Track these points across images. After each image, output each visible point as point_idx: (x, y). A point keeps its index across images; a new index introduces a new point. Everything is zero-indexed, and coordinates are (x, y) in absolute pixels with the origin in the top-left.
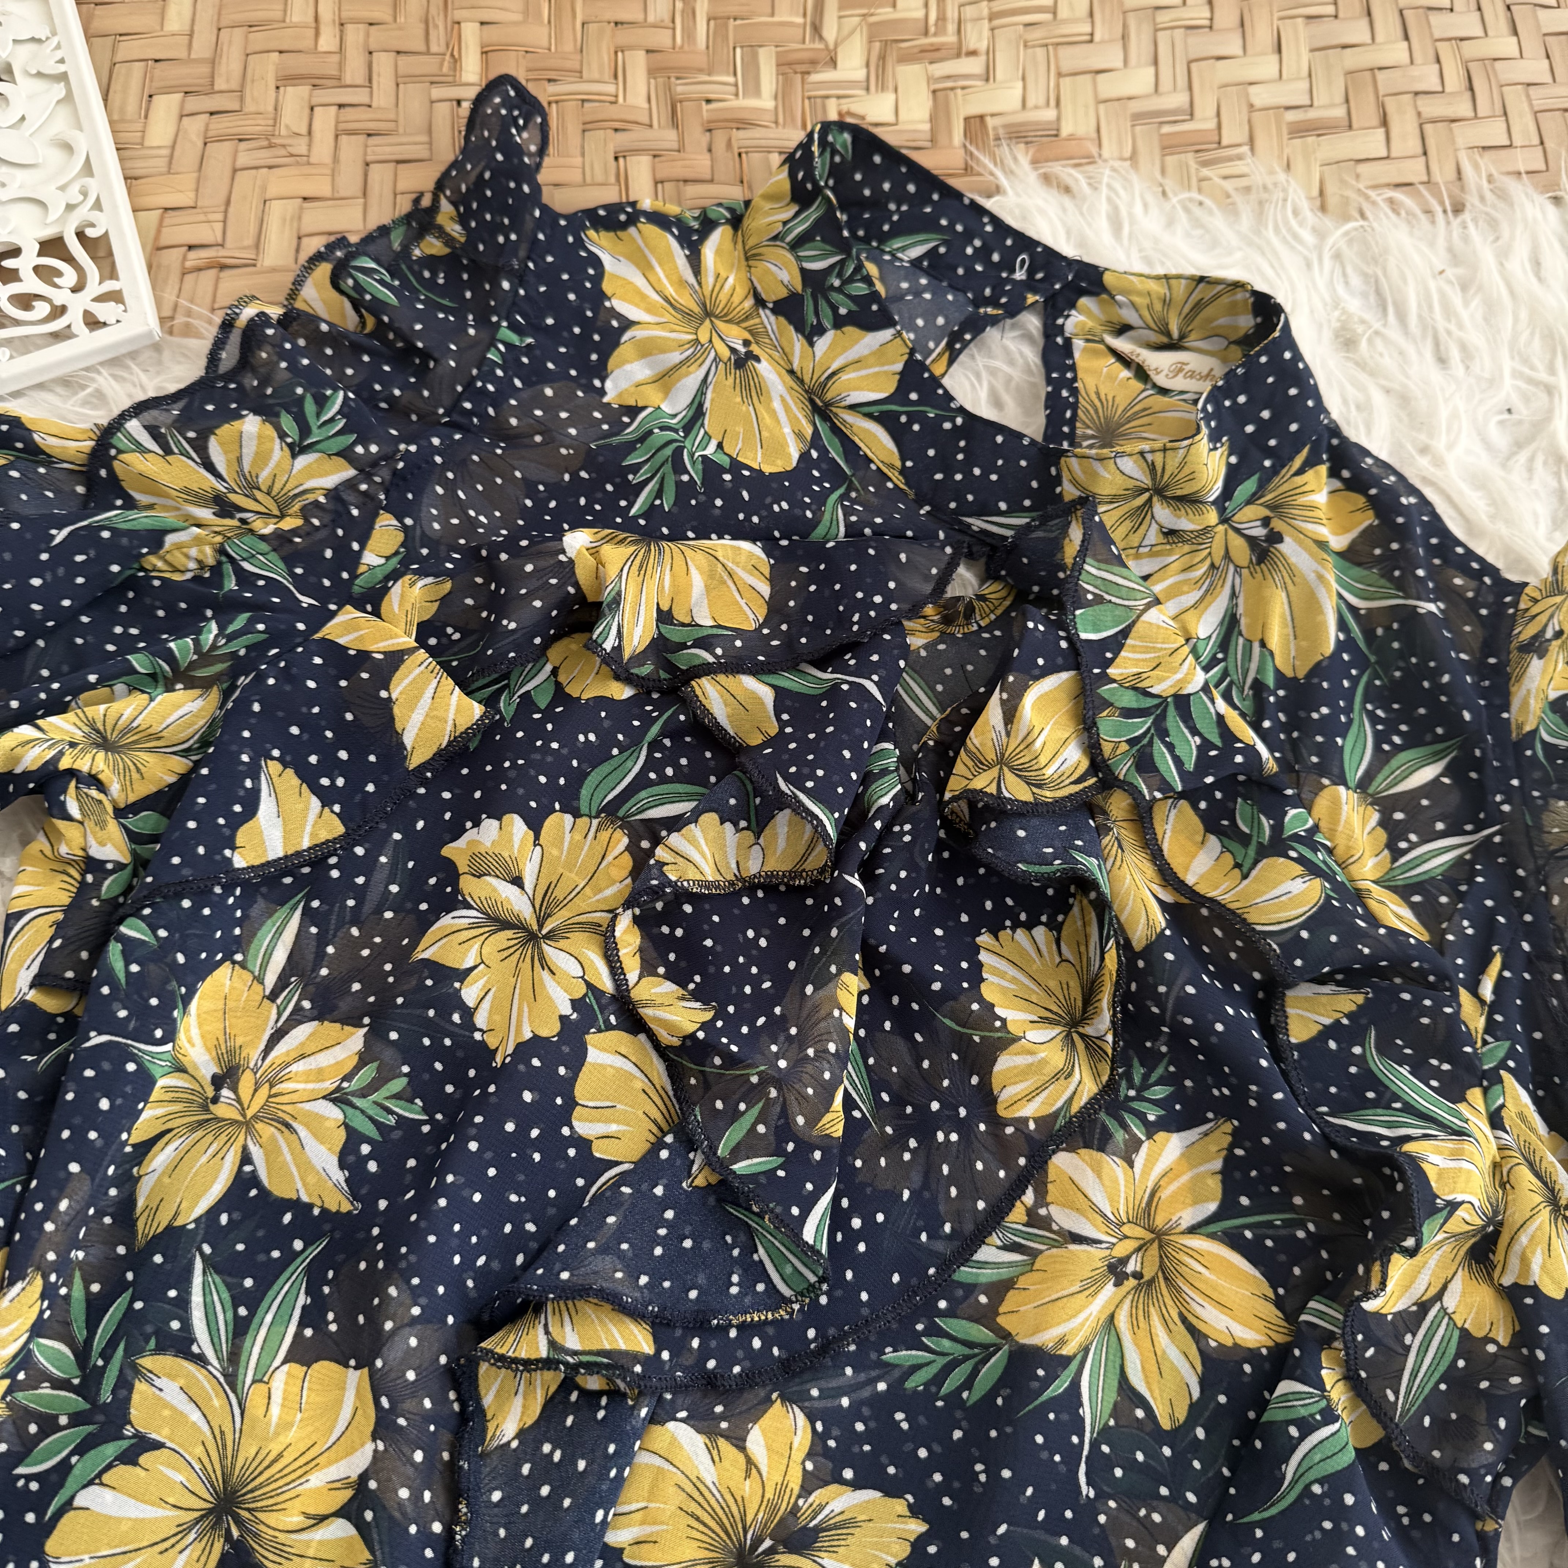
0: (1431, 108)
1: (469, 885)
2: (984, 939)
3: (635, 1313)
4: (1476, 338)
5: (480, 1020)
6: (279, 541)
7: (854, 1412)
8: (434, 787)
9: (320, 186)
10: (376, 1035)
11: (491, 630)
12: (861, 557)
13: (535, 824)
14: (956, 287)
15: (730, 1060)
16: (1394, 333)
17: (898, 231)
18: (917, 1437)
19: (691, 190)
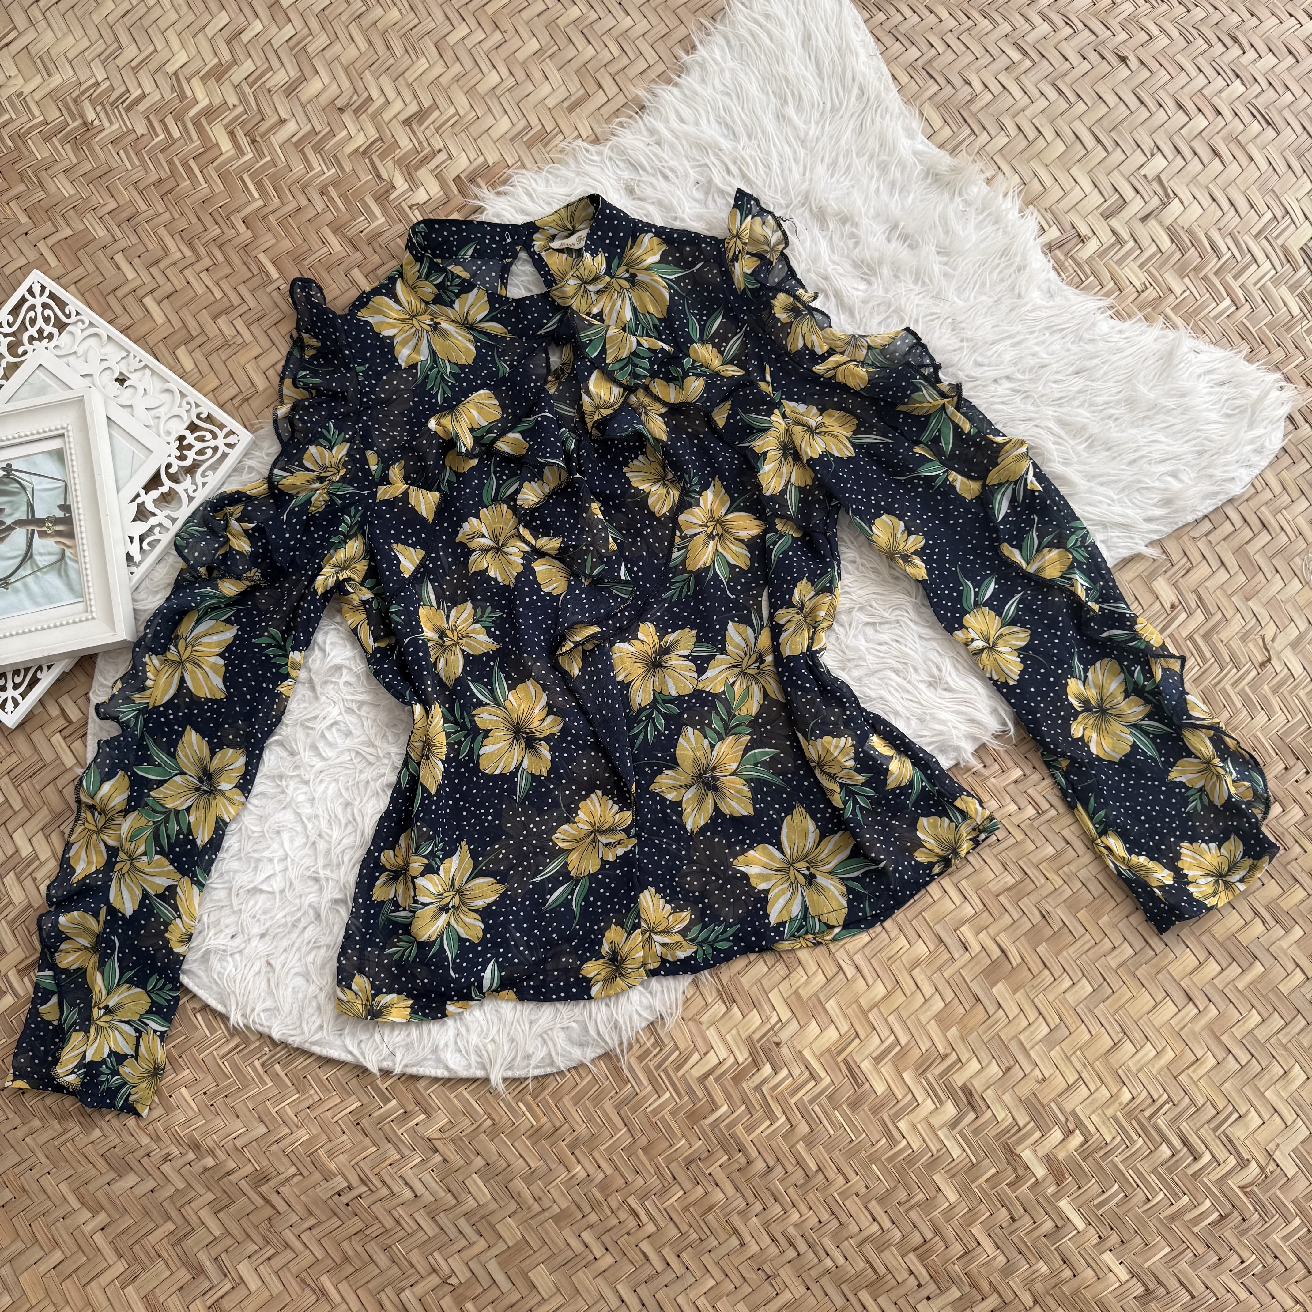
0: (613, 69)
1: (471, 545)
2: (625, 469)
3: (590, 624)
4: (672, 163)
5: (499, 579)
6: (343, 479)
7: (662, 615)
8: (440, 525)
9: (257, 351)
10: (474, 601)
11: (426, 467)
12: (519, 374)
13: (477, 517)
14: (491, 258)
15: (575, 547)
16: (645, 178)
17: (459, 249)
18: (682, 611)
19: (380, 272)
